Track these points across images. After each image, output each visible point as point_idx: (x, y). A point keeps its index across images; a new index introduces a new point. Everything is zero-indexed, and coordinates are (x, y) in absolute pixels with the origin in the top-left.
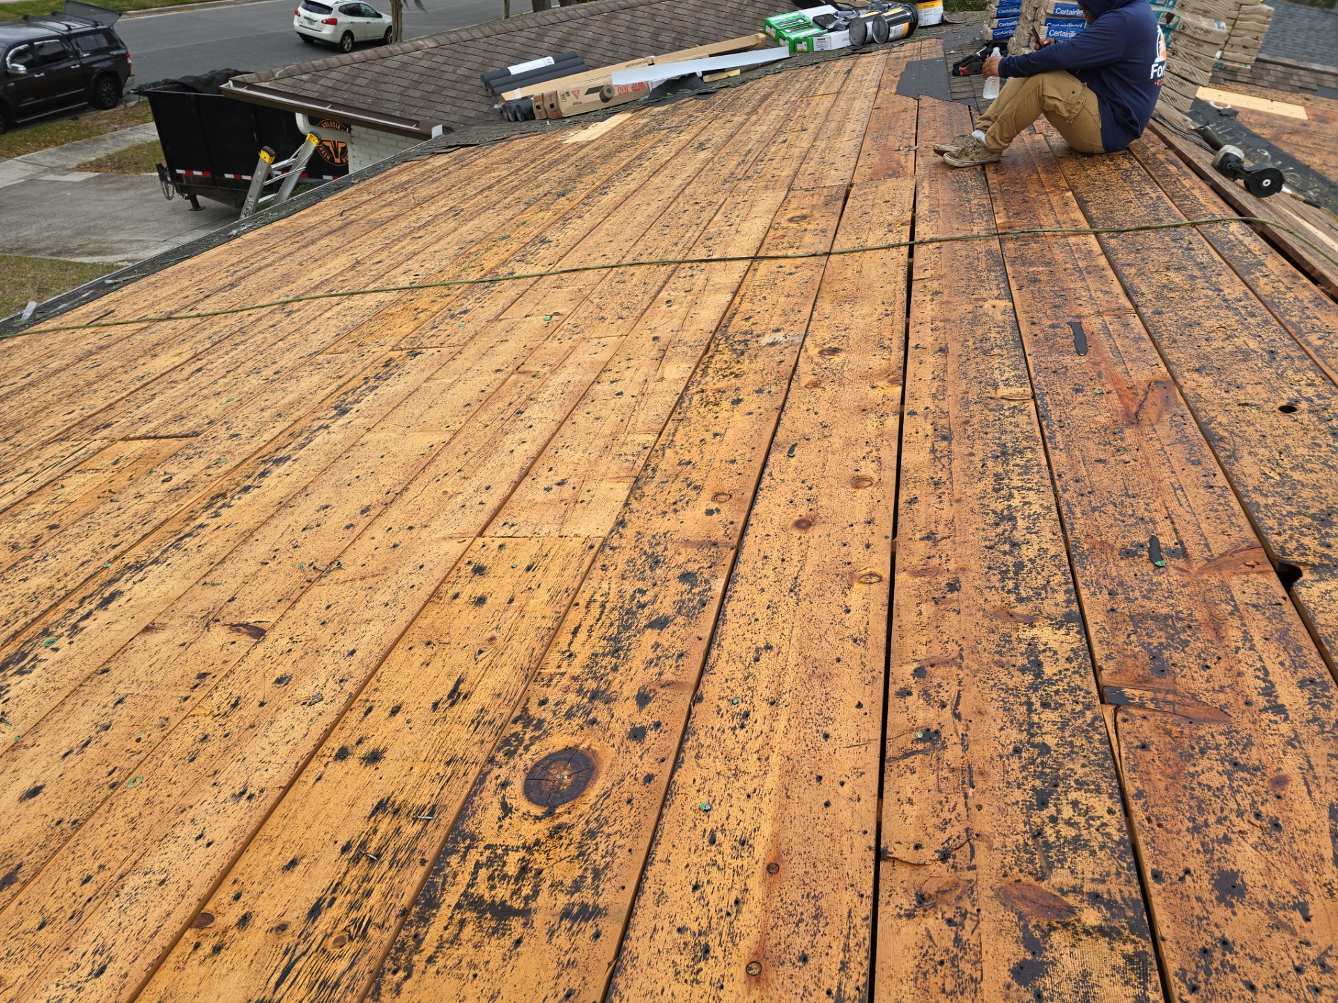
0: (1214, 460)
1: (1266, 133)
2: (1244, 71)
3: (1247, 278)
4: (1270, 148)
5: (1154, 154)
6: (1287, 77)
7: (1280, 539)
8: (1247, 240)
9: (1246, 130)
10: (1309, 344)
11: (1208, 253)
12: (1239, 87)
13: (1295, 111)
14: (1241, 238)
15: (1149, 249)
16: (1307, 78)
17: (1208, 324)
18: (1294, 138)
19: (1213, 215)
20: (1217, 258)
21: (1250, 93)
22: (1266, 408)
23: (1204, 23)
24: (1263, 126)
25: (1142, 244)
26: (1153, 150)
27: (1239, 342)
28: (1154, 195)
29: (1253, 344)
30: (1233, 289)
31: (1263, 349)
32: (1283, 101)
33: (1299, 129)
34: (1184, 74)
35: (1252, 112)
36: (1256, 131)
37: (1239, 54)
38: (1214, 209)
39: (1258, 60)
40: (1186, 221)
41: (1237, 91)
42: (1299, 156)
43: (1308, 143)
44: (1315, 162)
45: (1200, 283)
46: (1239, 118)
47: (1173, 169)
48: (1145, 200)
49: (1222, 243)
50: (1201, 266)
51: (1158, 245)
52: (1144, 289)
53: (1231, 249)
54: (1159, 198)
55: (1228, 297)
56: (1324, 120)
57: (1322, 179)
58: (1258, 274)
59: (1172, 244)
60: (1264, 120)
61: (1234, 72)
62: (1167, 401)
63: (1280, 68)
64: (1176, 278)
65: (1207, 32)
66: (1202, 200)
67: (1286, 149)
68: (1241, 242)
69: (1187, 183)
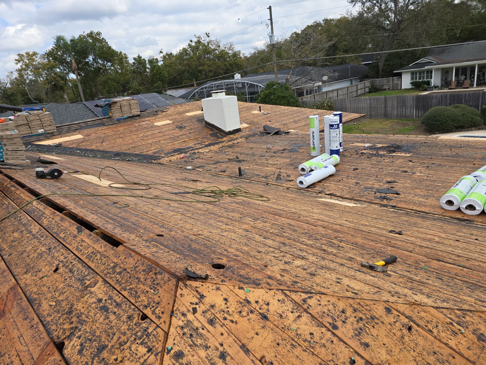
0: (33, 312)
1: (74, 146)
2: (55, 132)
3: (40, 222)
4: (78, 149)
5: (6, 186)
6: (70, 128)
7: (56, 333)
8: (39, 206)
9: (67, 148)
10: (60, 238)
11: (27, 218)
12: (57, 136)
13: (79, 136)
14: (37, 206)
15: (6, 228)
16: (76, 126)
17: (28, 250)
18: (84, 144)
19: (27, 201)
20: (30, 218)
21: (61, 137)
22: (49, 274)
23: (8, 133)
24: (72, 144)
25: (3, 227)
26: (6, 184)
27: (38, 251)
28: (7, 203)
29: (43, 249)
30: (35, 228)
31: (47, 249)
32: (73, 135)
33: (83, 141)
34: (14, 149)
35: (66, 142)
36: (71, 146)
37: (49, 128)
38: (28, 199)
39: (57, 127)
40: (19, 208)
41: (57, 138)
42: (88, 148)
43: (88, 143)
44: (94, 147)
45: (25, 232)
46: (63, 145)
47: (13, 189)
48: (5, 206)
49: (31, 212)
50: (25, 225)
51: (10, 224)
52: (5, 247)
53: (34, 213)
54: (9, 203)
55: (34, 233)
56: (88, 135)
57: (99, 151)
58: (43, 218)
59: (14, 221)
60: (71, 142)
61: (52, 133)
62: (15, 295)
63: (66, 127)
64: (16, 235)
65: (11, 135)
66: (24, 197)
67: (83, 148)
68: (37, 208)
69: (18, 192)
